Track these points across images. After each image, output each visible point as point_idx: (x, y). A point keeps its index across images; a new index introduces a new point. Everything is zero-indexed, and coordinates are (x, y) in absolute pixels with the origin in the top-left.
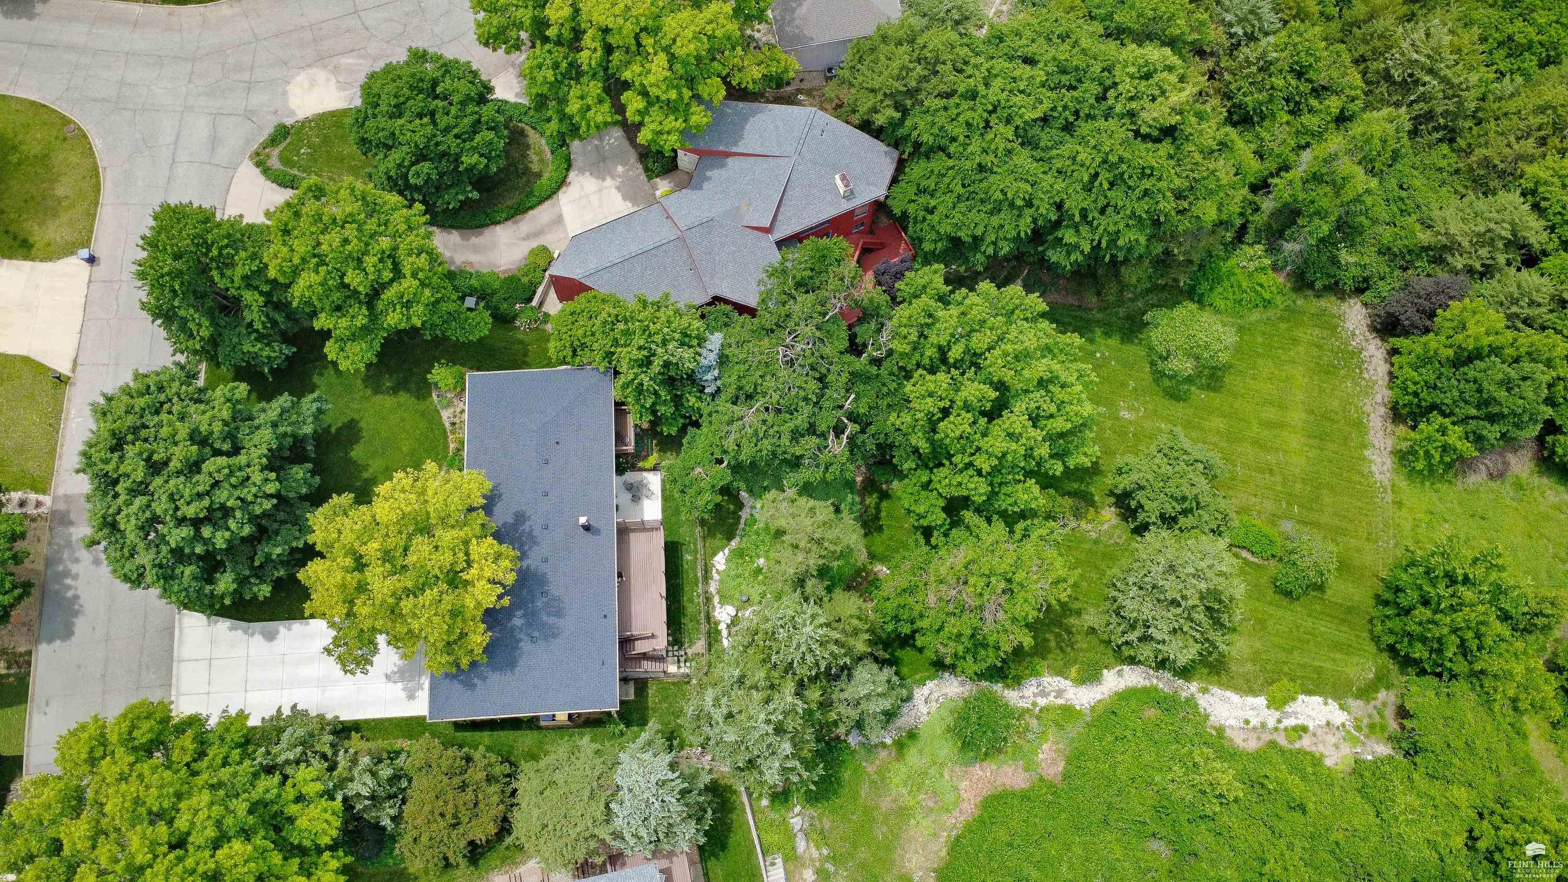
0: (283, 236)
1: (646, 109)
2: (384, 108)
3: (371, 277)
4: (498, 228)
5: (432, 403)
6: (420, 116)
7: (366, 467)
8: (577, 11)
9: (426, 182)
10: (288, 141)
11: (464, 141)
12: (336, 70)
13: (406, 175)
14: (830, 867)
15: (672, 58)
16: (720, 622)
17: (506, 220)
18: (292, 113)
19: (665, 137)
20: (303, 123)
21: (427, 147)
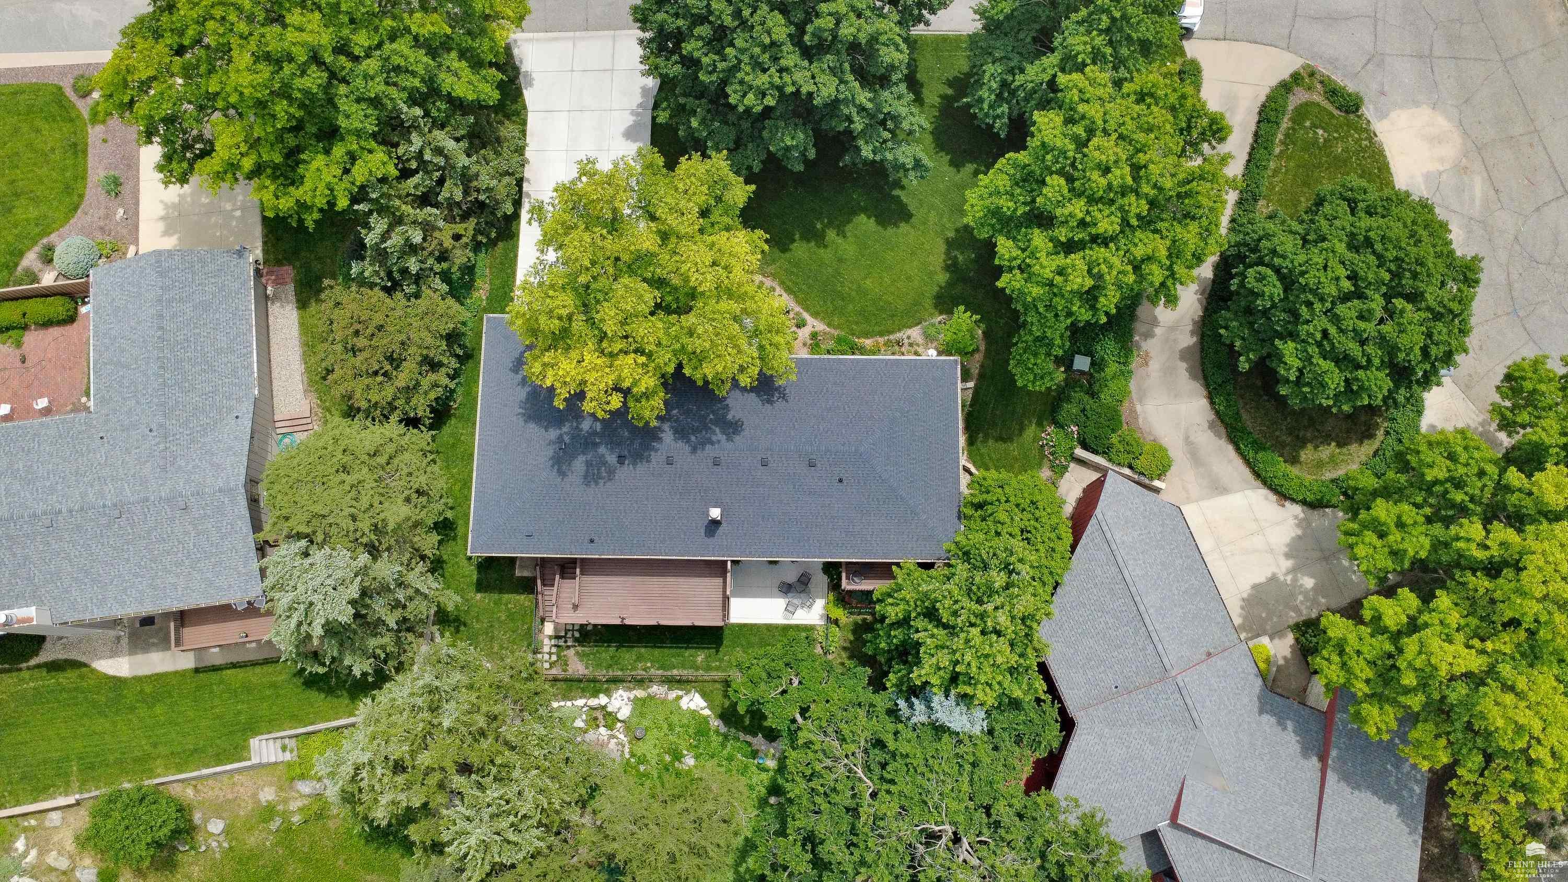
0: (1135, 93)
1: (1384, 630)
2: (1365, 222)
3: (1058, 212)
4: (1204, 402)
5: (932, 315)
6: (1353, 277)
7: (841, 233)
8: (1555, 517)
9: (1252, 292)
10: (1336, 112)
11: (1319, 345)
12: (1461, 170)
13: (1261, 262)
14: (274, 825)
15: (1475, 680)
16: (609, 696)
17: (1217, 413)
18: (1383, 115)
19: (1336, 658)
20: (1367, 130)
21: (1304, 289)
